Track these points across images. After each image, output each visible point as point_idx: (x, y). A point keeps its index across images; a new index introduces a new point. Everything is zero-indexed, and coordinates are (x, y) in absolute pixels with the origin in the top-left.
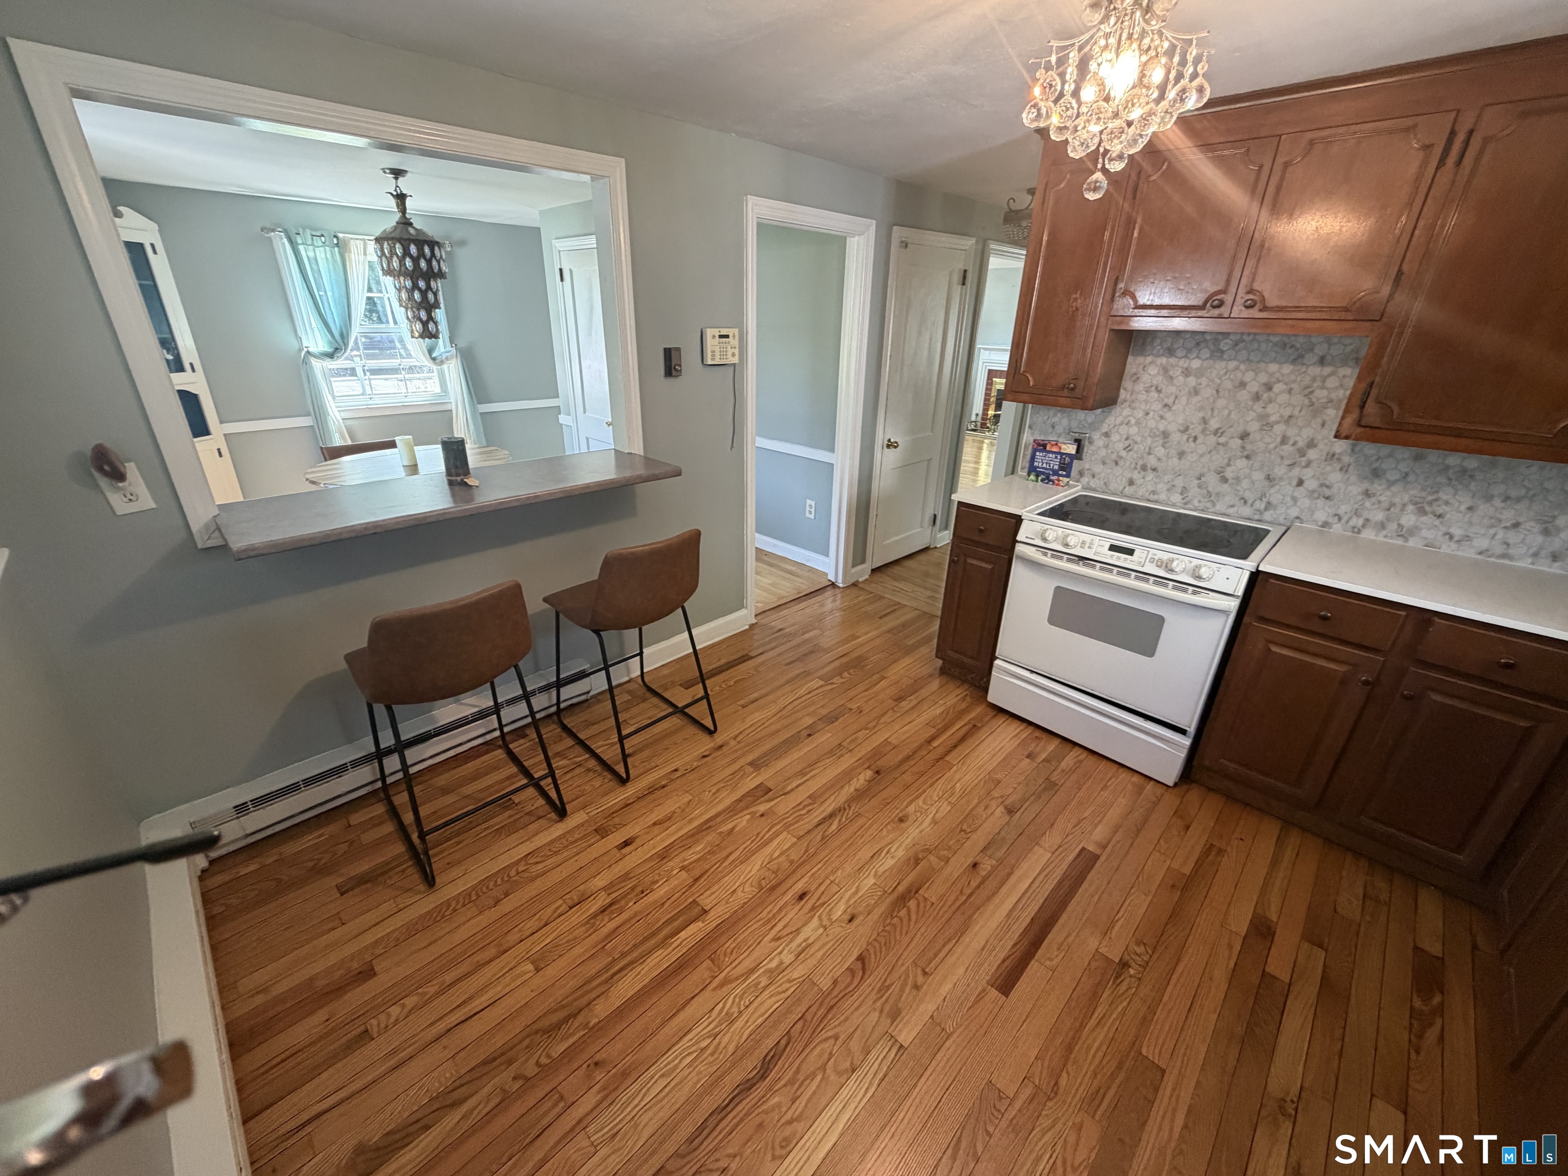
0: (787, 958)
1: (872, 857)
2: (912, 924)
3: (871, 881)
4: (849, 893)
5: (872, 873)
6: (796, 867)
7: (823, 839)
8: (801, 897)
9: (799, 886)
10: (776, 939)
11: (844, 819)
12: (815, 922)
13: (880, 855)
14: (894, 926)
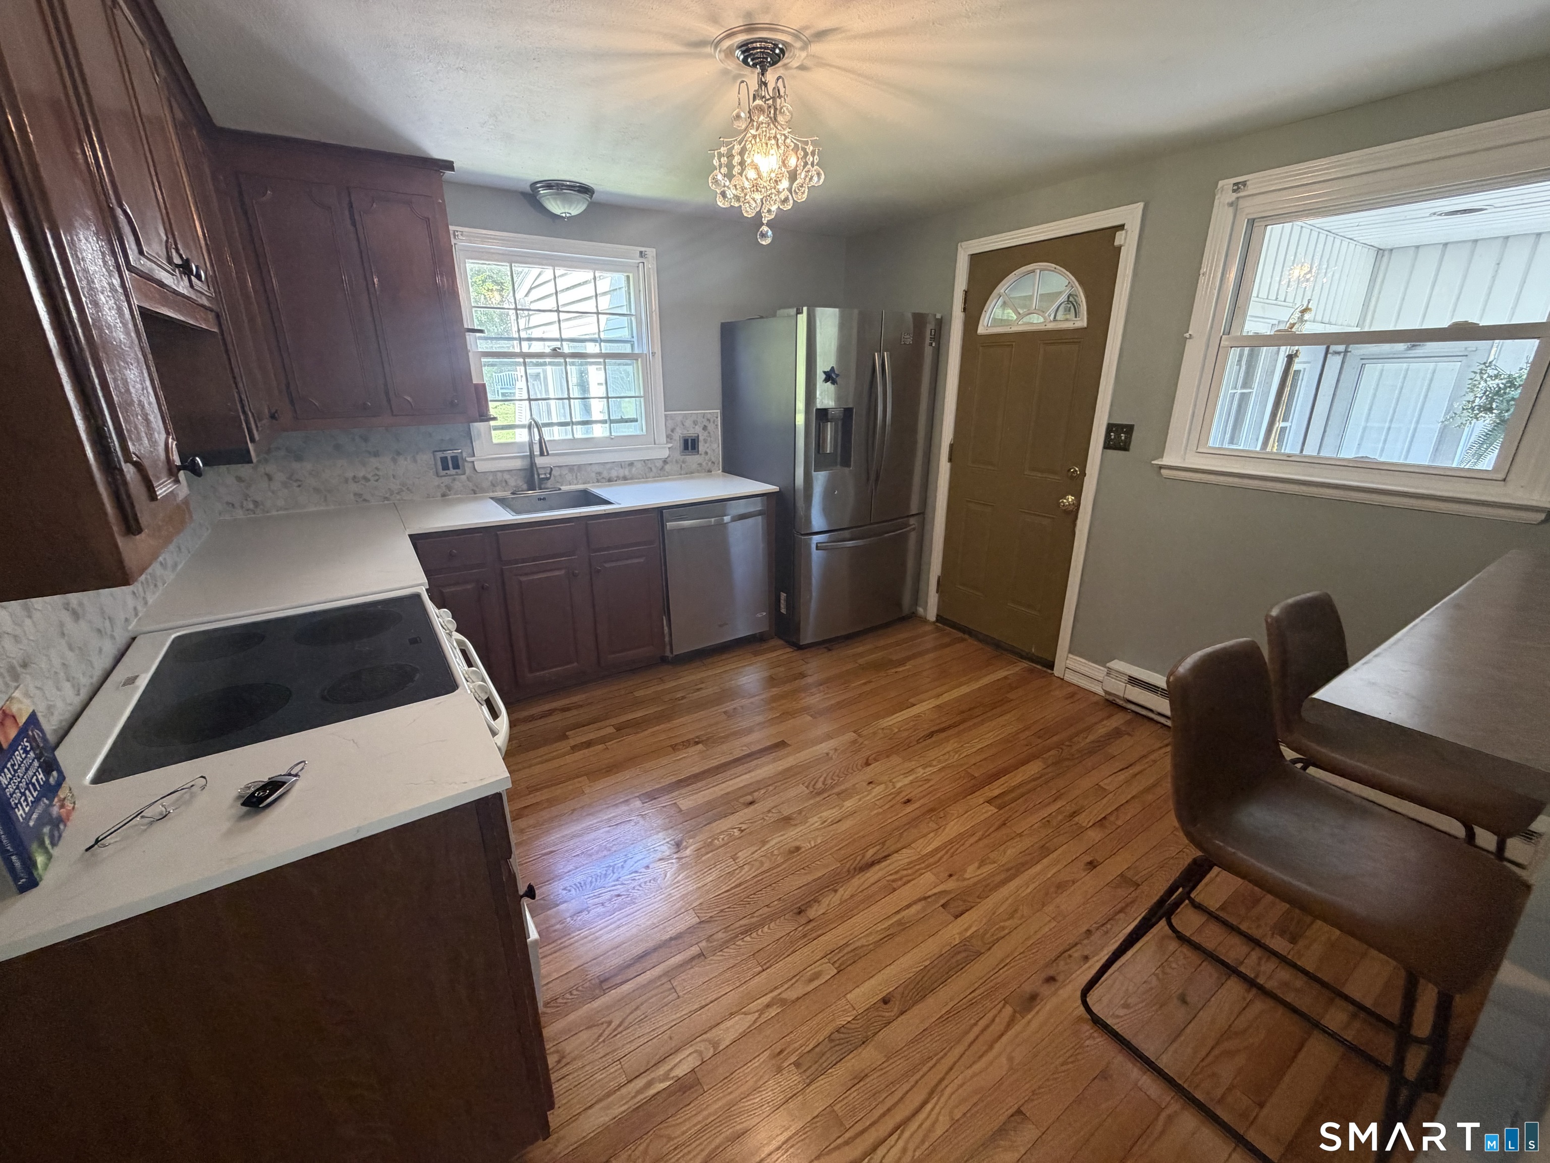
0: (921, 771)
1: (839, 821)
2: (825, 775)
3: (848, 804)
4: (868, 798)
5: (843, 809)
6: (914, 822)
7: (883, 843)
8: (909, 801)
9: (910, 808)
10: (928, 780)
11: (859, 858)
12: (899, 785)
13: (832, 821)
14: (838, 776)
